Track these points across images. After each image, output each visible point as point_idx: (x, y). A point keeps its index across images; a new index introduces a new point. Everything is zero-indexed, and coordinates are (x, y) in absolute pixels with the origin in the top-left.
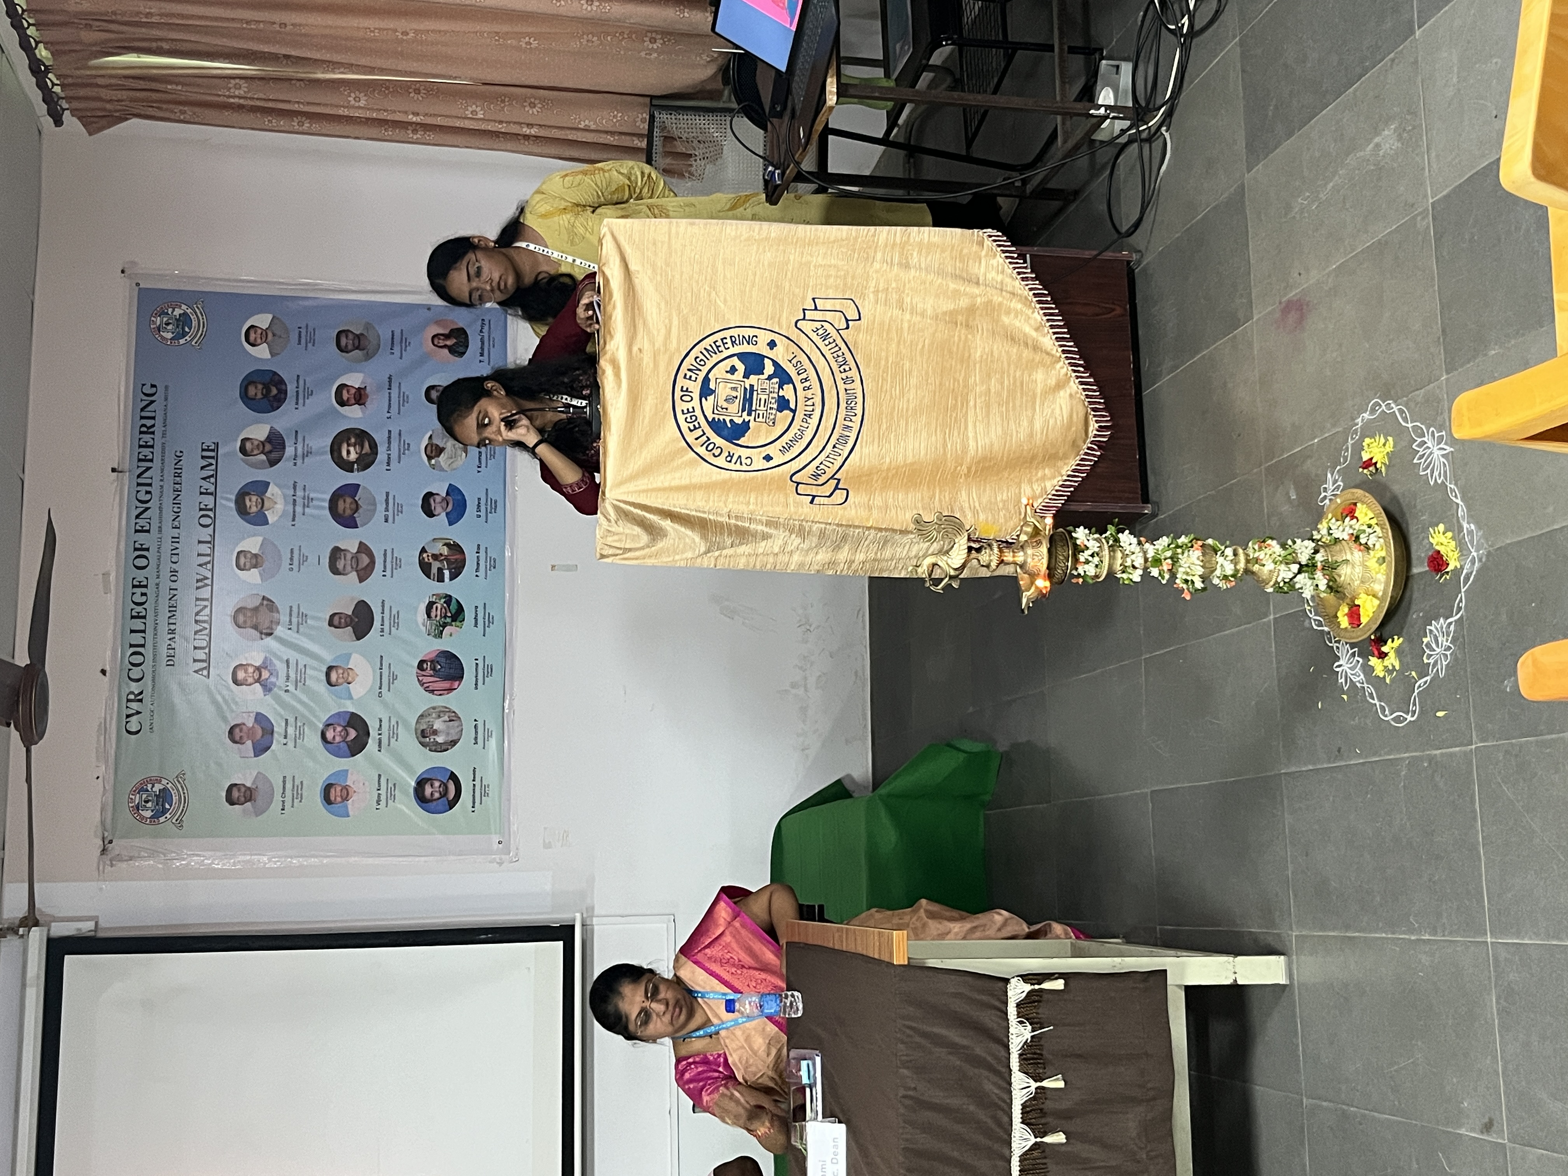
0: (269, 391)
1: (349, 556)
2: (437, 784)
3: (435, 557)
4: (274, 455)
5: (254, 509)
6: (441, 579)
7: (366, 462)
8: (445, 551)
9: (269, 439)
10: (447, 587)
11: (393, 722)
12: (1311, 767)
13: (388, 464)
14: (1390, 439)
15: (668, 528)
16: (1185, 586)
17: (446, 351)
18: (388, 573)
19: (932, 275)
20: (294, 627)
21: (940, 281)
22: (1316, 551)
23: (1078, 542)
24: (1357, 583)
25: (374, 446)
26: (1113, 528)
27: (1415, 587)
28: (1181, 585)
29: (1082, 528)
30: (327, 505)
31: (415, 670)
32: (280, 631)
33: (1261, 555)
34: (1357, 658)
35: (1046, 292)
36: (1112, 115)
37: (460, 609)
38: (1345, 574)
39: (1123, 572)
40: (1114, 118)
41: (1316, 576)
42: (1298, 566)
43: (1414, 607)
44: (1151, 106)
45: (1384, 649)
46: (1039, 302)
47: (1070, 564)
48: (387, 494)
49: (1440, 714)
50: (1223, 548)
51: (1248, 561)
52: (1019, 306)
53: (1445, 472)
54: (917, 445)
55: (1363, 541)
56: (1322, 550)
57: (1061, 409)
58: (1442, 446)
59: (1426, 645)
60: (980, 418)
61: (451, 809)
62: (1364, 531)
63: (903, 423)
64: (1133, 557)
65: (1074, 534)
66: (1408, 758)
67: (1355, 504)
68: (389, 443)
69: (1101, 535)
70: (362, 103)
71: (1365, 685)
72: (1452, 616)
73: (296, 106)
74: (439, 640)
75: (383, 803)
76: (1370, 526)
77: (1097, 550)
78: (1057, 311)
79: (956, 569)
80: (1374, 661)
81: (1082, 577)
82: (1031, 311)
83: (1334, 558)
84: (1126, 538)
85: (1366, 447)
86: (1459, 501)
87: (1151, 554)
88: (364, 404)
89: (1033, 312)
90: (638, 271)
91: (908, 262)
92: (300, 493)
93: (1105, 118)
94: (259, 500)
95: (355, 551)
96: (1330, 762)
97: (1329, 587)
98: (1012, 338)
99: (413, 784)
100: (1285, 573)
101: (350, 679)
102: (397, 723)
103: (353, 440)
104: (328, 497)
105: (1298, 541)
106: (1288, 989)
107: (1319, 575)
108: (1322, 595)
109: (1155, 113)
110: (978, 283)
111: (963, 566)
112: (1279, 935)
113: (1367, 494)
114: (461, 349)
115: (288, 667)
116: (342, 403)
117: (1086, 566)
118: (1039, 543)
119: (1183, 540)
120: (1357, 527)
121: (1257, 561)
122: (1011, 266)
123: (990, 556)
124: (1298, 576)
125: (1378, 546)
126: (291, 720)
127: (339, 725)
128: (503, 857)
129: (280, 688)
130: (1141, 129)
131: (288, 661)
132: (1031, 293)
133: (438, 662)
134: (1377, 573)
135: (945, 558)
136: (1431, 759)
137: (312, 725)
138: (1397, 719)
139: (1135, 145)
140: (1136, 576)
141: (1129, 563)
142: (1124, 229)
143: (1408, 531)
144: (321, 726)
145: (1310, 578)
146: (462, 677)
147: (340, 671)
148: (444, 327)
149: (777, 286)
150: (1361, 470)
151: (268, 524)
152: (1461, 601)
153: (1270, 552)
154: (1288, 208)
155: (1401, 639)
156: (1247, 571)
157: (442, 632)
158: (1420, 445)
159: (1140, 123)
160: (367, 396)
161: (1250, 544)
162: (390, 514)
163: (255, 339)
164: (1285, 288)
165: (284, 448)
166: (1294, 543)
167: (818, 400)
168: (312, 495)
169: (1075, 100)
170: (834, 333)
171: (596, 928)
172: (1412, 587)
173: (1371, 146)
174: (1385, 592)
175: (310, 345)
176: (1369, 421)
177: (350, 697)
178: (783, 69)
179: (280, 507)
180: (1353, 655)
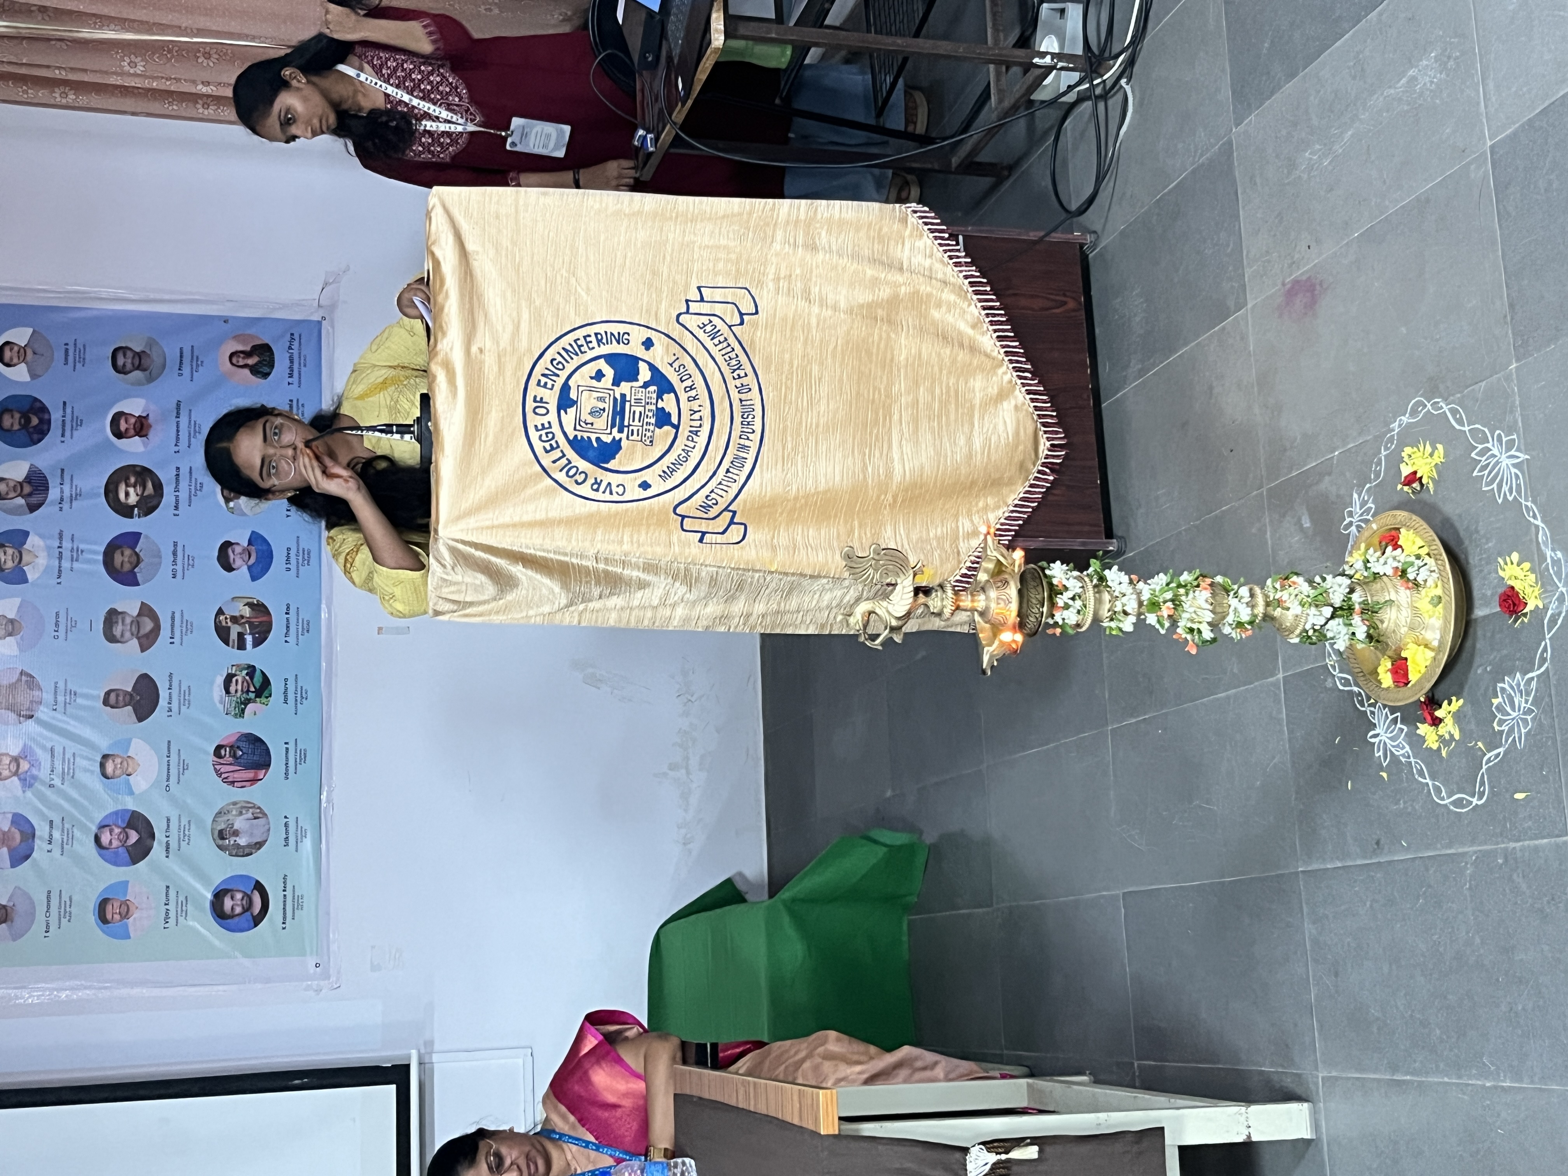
0: (28, 421)
1: (128, 620)
2: (239, 896)
3: (235, 619)
4: (34, 500)
5: (10, 564)
6: (241, 646)
7: (148, 506)
8: (247, 612)
9: (28, 479)
10: (251, 655)
11: (184, 822)
12: (1339, 865)
13: (176, 508)
14: (1440, 447)
15: (519, 575)
16: (1189, 637)
17: (247, 371)
18: (177, 640)
19: (846, 260)
20: (60, 707)
21: (855, 265)
22: (1352, 591)
23: (1055, 581)
24: (1404, 630)
25: (158, 487)
26: (1098, 563)
27: (1480, 633)
28: (1183, 636)
29: (1058, 563)
30: (100, 558)
31: (212, 757)
32: (43, 713)
33: (1284, 595)
34: (1399, 725)
35: (985, 280)
36: (1060, 65)
37: (266, 682)
38: (1390, 619)
39: (1112, 620)
40: (1062, 69)
41: (1353, 622)
42: (1331, 609)
43: (1477, 660)
44: (1107, 54)
45: (1439, 713)
46: (976, 293)
47: (1045, 609)
48: (175, 544)
49: (1519, 796)
50: (1235, 587)
51: (1268, 604)
52: (952, 297)
53: (1518, 486)
54: (830, 469)
55: (1411, 576)
56: (1358, 588)
57: (1005, 422)
58: (1513, 452)
59: (1497, 708)
60: (906, 435)
61: (256, 925)
62: (1412, 564)
63: (812, 441)
64: (1124, 600)
65: (1047, 572)
66: (1475, 852)
67: (1398, 529)
68: (177, 481)
69: (1082, 572)
70: (140, 69)
71: (1412, 760)
72: (1532, 670)
73: (57, 72)
74: (241, 719)
75: (172, 921)
76: (1418, 557)
77: (1080, 591)
78: (998, 304)
79: (899, 619)
80: (1424, 729)
81: (1061, 627)
82: (966, 303)
83: (1375, 599)
84: (1114, 576)
85: (1406, 459)
86: (1539, 522)
87: (1146, 596)
88: (145, 436)
89: (970, 305)
90: (477, 253)
91: (814, 243)
92: (67, 544)
93: (1049, 69)
94: (17, 553)
95: (135, 613)
96: (1365, 858)
97: (1370, 637)
98: (944, 337)
99: (209, 896)
100: (1316, 618)
101: (130, 770)
102: (189, 822)
103: (132, 480)
104: (102, 549)
105: (1329, 578)
106: (1313, 1144)
107: (1357, 619)
108: (1360, 646)
109: (1111, 62)
110: (901, 269)
111: (908, 615)
112: (1299, 1076)
113: (1414, 517)
114: (266, 370)
115: (53, 756)
116: (119, 435)
117: (1065, 612)
118: (1006, 583)
119: (1185, 577)
120: (1402, 558)
121: (1279, 603)
122: (941, 249)
123: (942, 600)
124: (1330, 622)
125: (1430, 582)
126: (57, 821)
127: (118, 827)
128: (322, 983)
129: (43, 783)
130: (1095, 82)
131: (52, 750)
132: (966, 282)
133: (238, 747)
134: (1430, 617)
135: (885, 604)
136: (1506, 854)
137: (84, 828)
138: (1458, 803)
139: (1088, 105)
140: (1128, 625)
141: (1118, 608)
142: (1074, 206)
143: (1468, 563)
144: (94, 829)
145: (1346, 625)
146: (269, 765)
147: (118, 760)
148: (244, 342)
149: (654, 273)
150: (1400, 486)
151: (26, 581)
152: (1545, 650)
153: (1296, 592)
154: (1292, 165)
155: (1461, 701)
156: (1267, 617)
157: (243, 711)
158: (1482, 453)
159: (1094, 75)
160: (150, 426)
161: (1269, 582)
162: (179, 567)
163: (11, 359)
164: (1290, 266)
165: (47, 489)
166: (1324, 579)
167: (706, 412)
168: (82, 546)
169: (1014, 46)
170: (725, 329)
171: (436, 1066)
172: (1475, 633)
173: (1404, 81)
174: (1441, 643)
175: (78, 365)
176: (1409, 425)
177: (131, 793)
178: (656, 8)
179: (42, 561)
180: (1395, 721)
